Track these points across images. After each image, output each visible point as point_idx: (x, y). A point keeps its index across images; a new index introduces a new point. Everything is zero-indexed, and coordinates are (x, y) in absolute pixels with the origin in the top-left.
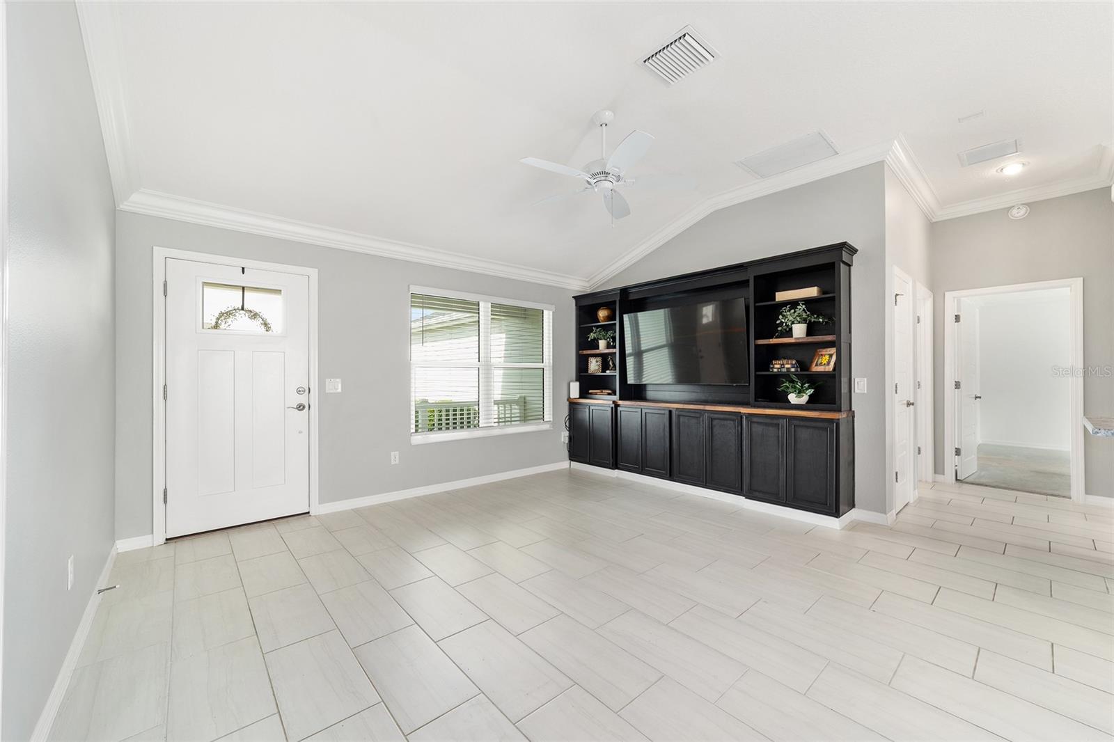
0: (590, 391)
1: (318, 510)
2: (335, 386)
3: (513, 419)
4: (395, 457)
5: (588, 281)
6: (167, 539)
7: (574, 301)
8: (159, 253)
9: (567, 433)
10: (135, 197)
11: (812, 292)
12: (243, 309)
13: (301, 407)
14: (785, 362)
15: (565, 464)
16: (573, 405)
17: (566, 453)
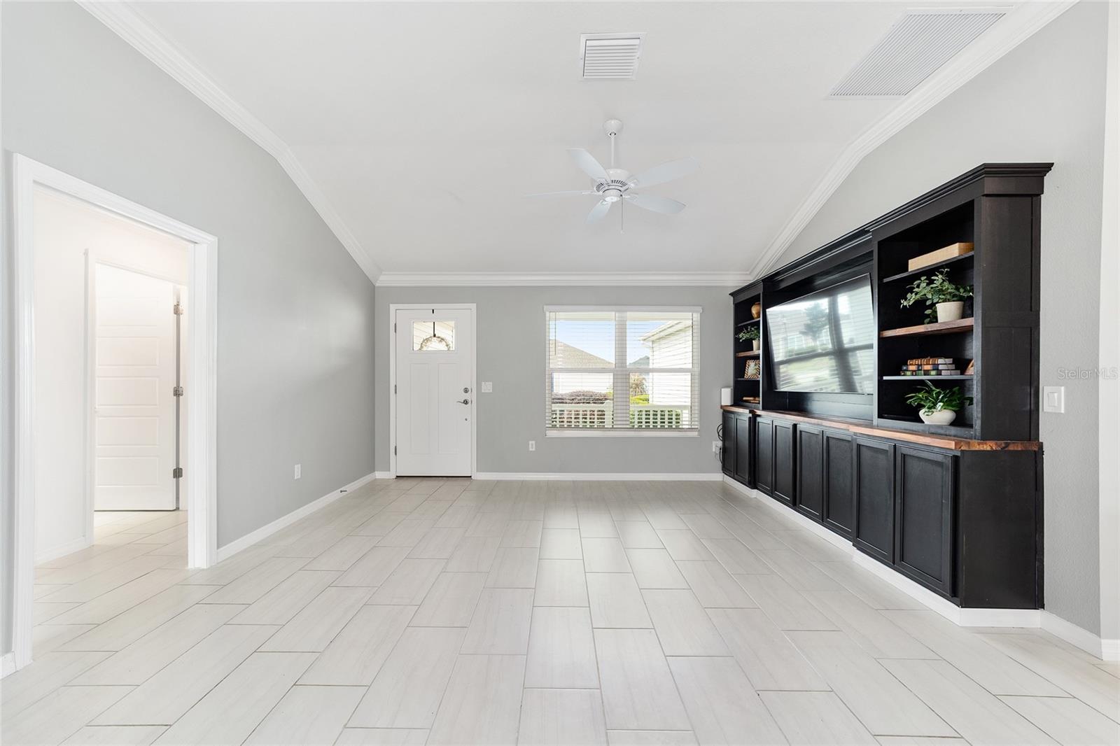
0: (745, 398)
1: (479, 476)
2: (487, 387)
3: (693, 427)
4: (532, 446)
5: (750, 274)
6: (397, 476)
7: (732, 298)
8: (393, 307)
9: (720, 444)
10: (382, 278)
11: (952, 252)
12: (435, 336)
13: (466, 402)
14: (924, 361)
15: (719, 477)
16: (726, 414)
17: (720, 464)
